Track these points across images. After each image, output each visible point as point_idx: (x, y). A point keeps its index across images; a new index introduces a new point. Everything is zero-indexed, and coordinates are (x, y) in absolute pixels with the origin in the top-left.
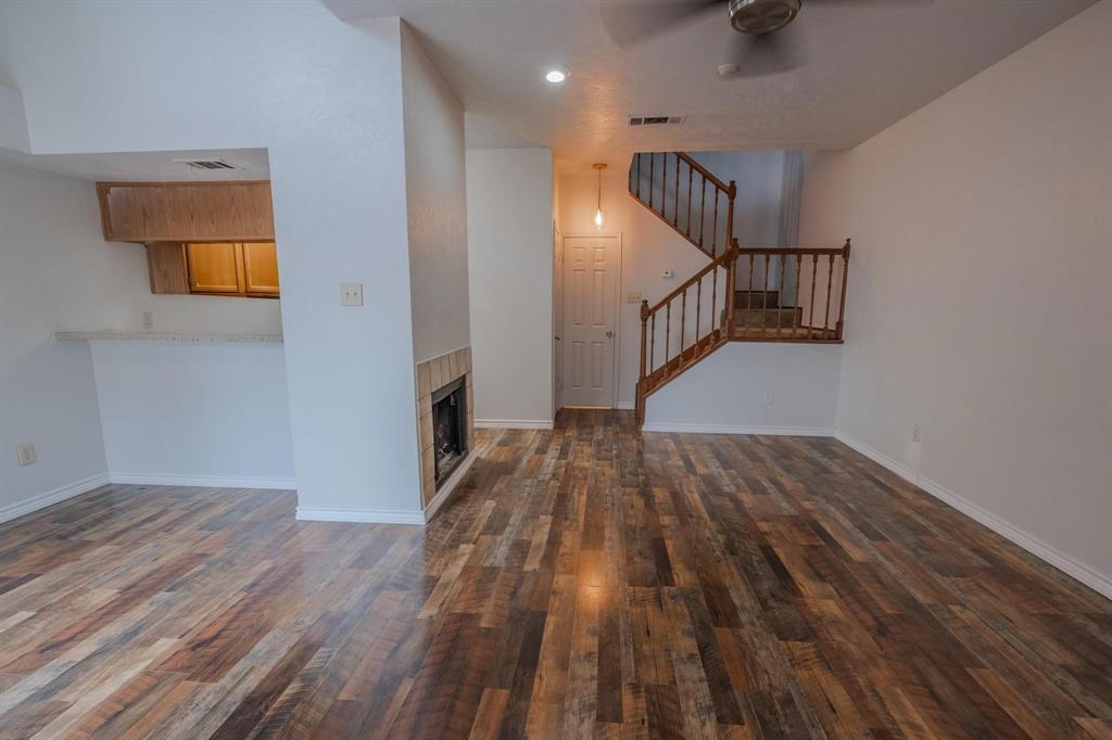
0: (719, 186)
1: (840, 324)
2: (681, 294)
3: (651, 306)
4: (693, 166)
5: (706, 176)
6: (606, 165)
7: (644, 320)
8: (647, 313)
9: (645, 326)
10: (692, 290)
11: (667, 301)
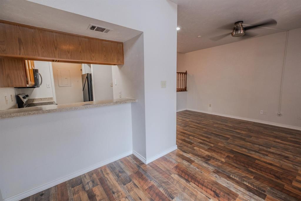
1: (186, 87)
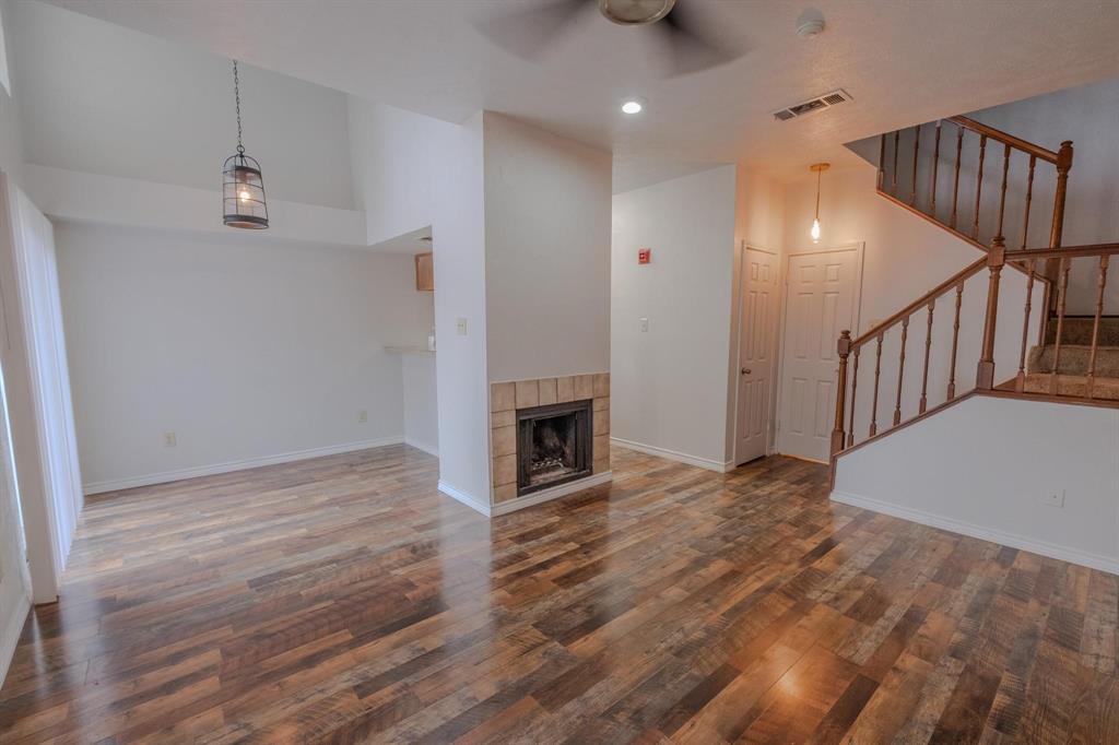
0: (1035, 155)
2: (900, 325)
3: (854, 338)
4: (987, 134)
5: (1010, 143)
6: (828, 165)
7: (845, 357)
8: (848, 346)
9: (844, 364)
10: (919, 318)
11: (878, 331)
